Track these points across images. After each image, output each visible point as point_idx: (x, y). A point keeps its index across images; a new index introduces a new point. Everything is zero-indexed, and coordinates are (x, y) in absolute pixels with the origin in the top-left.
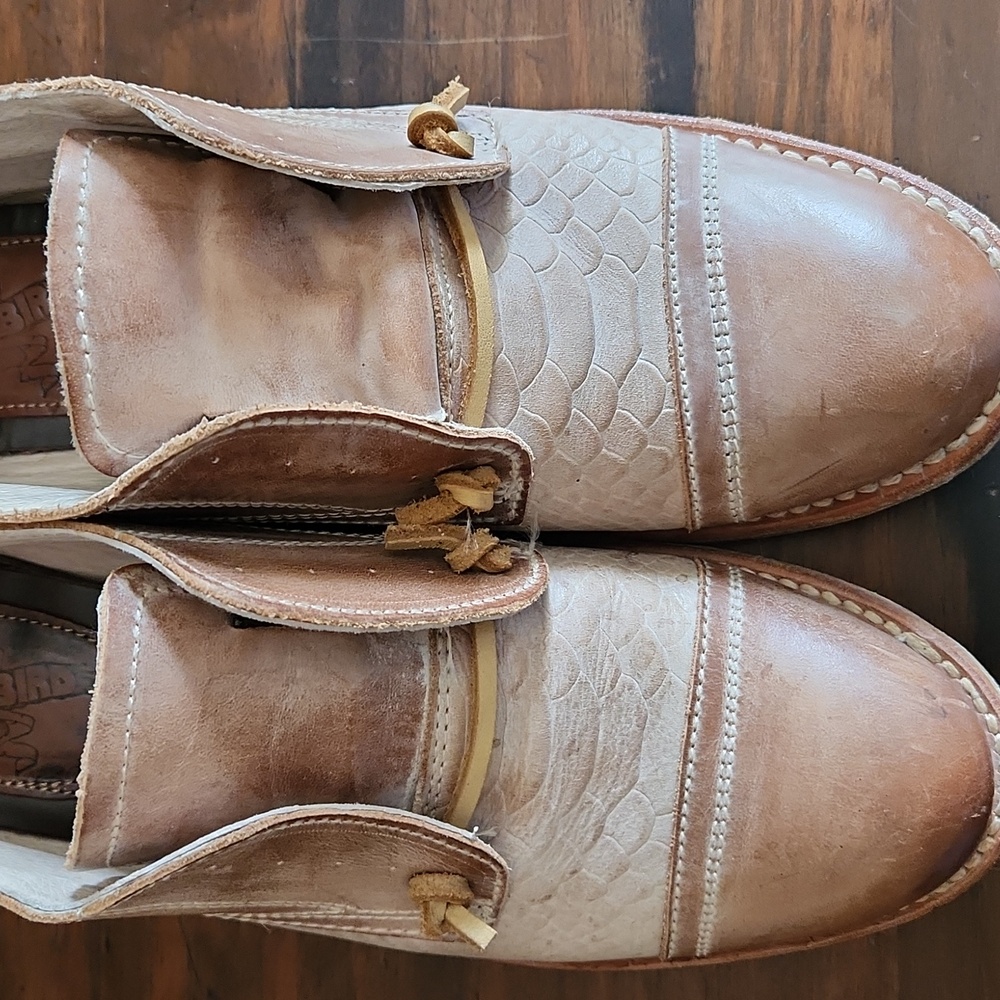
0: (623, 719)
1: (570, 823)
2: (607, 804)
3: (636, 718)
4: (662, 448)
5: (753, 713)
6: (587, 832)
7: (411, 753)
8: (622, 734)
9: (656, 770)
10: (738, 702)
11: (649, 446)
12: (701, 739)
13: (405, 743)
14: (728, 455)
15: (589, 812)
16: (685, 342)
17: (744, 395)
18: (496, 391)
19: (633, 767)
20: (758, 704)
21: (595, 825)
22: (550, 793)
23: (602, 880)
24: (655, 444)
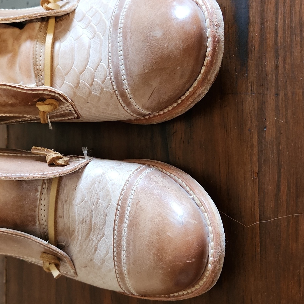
0: (100, 214)
1: (87, 244)
2: (97, 240)
3: (103, 214)
4: (109, 90)
5: (132, 217)
6: (92, 248)
7: (35, 217)
8: (99, 219)
9: (109, 232)
10: (129, 212)
11: (105, 90)
12: (119, 223)
13: (33, 213)
14: (126, 90)
15: (92, 242)
16: (111, 55)
17: (126, 69)
18: (57, 77)
19: (103, 230)
20: (134, 213)
21: (94, 246)
22: (78, 235)
23: (99, 264)
24: (106, 89)
